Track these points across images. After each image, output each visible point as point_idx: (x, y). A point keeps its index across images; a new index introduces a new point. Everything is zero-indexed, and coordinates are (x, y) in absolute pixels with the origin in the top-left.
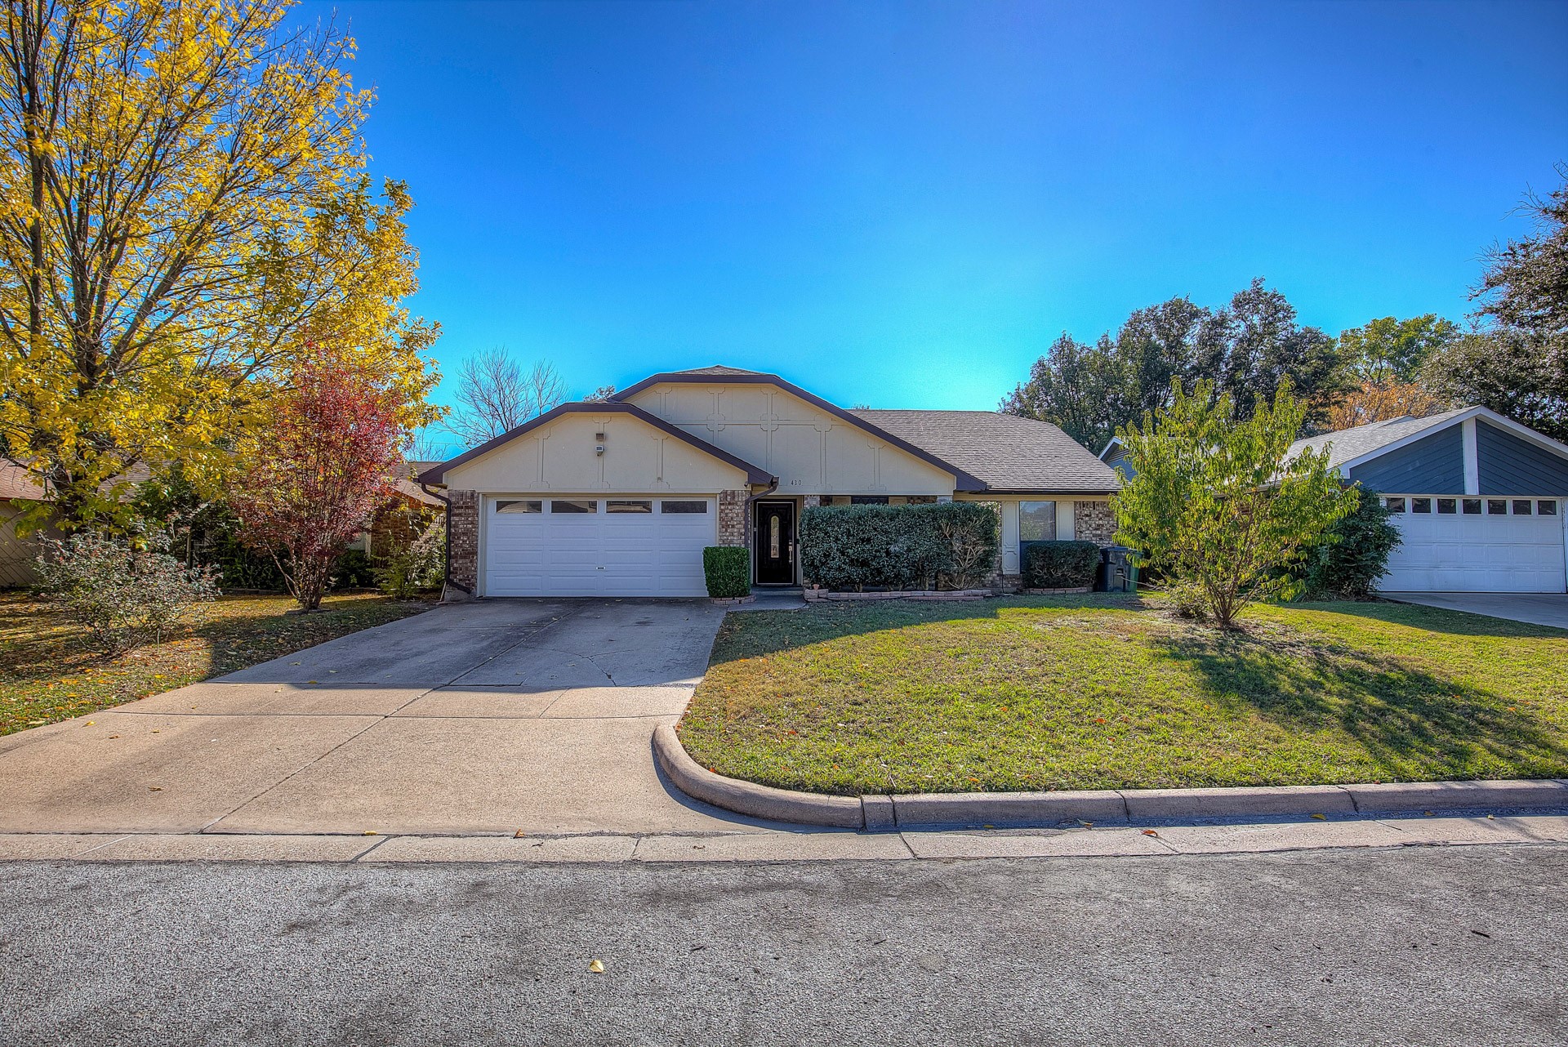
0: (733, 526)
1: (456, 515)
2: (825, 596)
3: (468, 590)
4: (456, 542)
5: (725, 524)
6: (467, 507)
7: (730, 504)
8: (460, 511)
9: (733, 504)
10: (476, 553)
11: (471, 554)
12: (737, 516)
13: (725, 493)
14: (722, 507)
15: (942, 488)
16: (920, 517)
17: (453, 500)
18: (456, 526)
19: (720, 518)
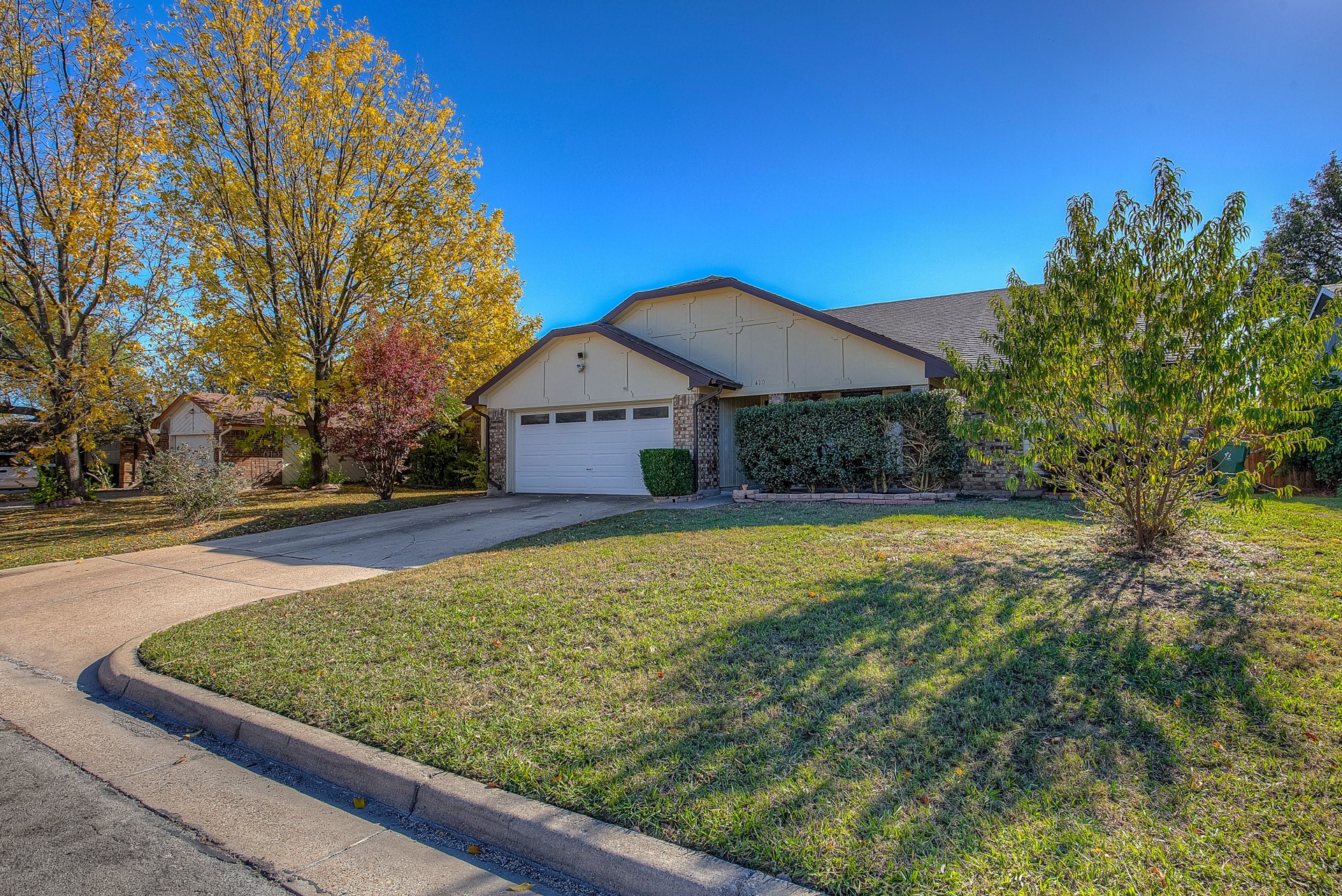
0: (685, 429)
1: (492, 428)
2: (753, 497)
3: (500, 488)
4: (493, 449)
5: (678, 429)
6: (499, 422)
7: (682, 408)
8: (496, 425)
9: (684, 408)
10: (504, 458)
11: (502, 458)
12: (688, 419)
13: (677, 398)
14: (676, 411)
15: (914, 375)
16: (854, 411)
17: (491, 416)
18: (493, 437)
19: (675, 421)
